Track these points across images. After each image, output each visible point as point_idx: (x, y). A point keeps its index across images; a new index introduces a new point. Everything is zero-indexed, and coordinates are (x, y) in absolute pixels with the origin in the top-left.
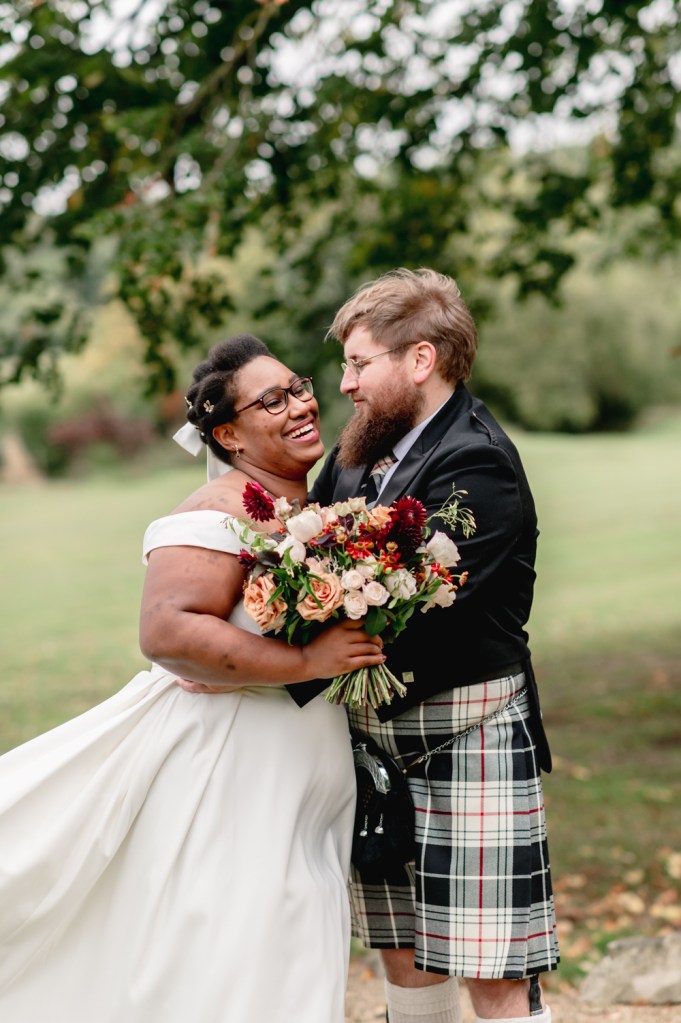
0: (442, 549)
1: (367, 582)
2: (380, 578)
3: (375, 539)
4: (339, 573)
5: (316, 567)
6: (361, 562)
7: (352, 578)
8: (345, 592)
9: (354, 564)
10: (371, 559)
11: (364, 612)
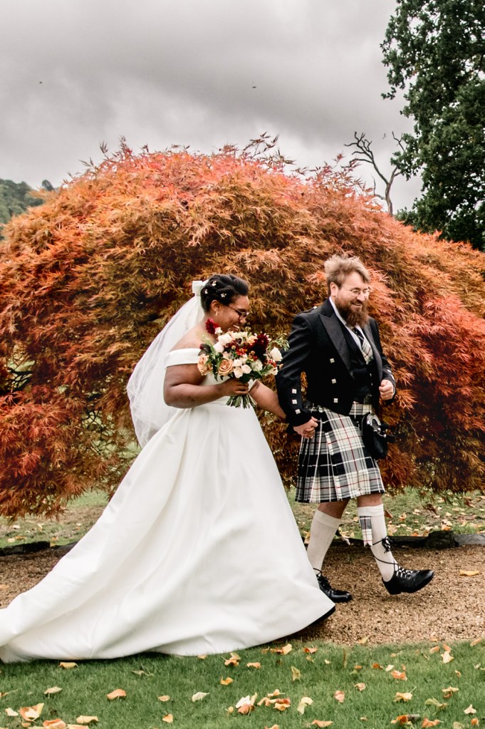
0: (275, 355)
1: (243, 365)
2: (249, 364)
3: (248, 348)
4: (233, 360)
5: (226, 356)
6: (242, 357)
7: (237, 362)
8: (235, 367)
9: (238, 357)
10: (245, 356)
11: (241, 376)
